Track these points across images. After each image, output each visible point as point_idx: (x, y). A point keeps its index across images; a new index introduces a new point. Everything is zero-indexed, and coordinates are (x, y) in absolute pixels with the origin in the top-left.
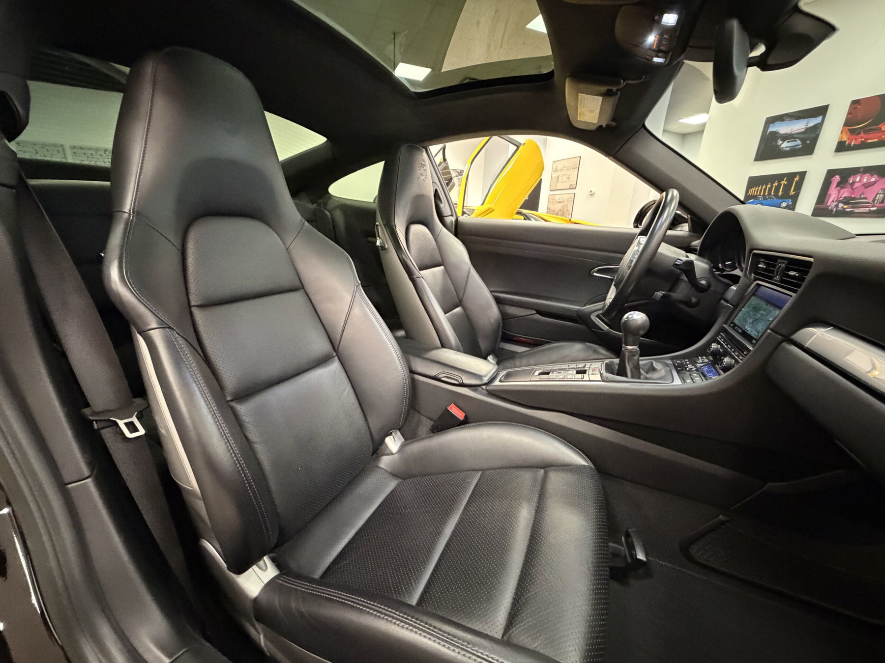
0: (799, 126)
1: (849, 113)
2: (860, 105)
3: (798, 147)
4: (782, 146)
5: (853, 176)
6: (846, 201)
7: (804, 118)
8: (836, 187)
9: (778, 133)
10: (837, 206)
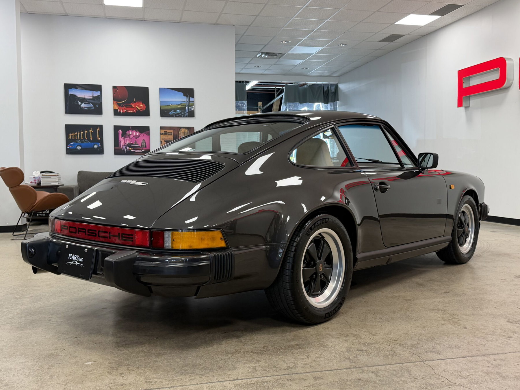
0: (88, 95)
1: (114, 93)
2: (117, 89)
3: (92, 108)
4: (82, 106)
5: (127, 131)
6: (130, 145)
7: (90, 90)
8: (122, 137)
9: (76, 96)
10: (126, 148)
